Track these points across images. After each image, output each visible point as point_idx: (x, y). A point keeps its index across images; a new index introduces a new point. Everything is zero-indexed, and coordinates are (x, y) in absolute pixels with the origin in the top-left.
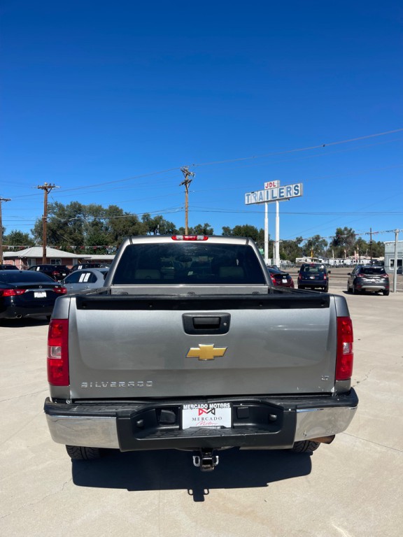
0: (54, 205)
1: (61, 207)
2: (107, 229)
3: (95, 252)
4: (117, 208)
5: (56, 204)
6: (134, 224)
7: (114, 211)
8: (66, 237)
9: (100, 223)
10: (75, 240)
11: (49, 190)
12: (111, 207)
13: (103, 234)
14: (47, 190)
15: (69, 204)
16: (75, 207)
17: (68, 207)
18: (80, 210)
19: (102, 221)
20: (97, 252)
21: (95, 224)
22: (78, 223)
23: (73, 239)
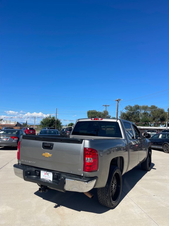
0: (128, 106)
1: (131, 107)
2: (150, 116)
3: (144, 125)
4: (155, 106)
5: (129, 106)
6: (162, 113)
7: (153, 107)
8: (132, 119)
9: (147, 113)
10: (136, 121)
11: (119, 101)
12: (152, 106)
13: (148, 118)
14: (118, 101)
15: (134, 106)
16: (136, 107)
17: (133, 107)
18: (138, 108)
19: (148, 112)
20: (145, 125)
21: (145, 113)
22: (138, 113)
23: (135, 120)
